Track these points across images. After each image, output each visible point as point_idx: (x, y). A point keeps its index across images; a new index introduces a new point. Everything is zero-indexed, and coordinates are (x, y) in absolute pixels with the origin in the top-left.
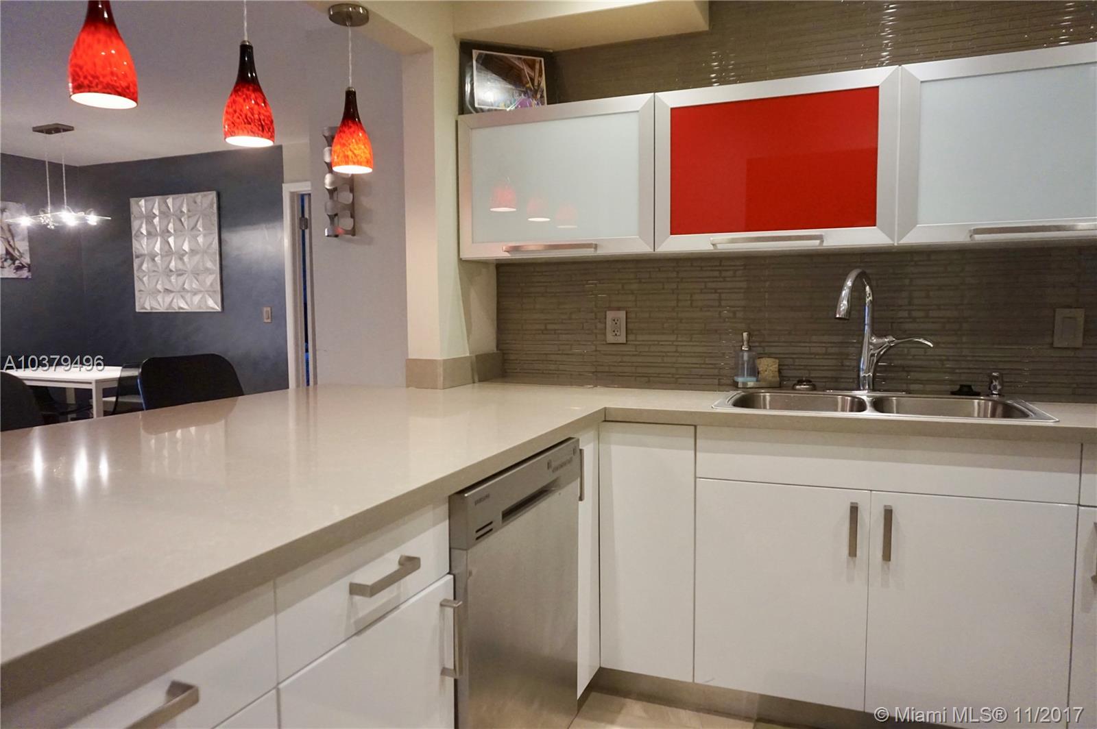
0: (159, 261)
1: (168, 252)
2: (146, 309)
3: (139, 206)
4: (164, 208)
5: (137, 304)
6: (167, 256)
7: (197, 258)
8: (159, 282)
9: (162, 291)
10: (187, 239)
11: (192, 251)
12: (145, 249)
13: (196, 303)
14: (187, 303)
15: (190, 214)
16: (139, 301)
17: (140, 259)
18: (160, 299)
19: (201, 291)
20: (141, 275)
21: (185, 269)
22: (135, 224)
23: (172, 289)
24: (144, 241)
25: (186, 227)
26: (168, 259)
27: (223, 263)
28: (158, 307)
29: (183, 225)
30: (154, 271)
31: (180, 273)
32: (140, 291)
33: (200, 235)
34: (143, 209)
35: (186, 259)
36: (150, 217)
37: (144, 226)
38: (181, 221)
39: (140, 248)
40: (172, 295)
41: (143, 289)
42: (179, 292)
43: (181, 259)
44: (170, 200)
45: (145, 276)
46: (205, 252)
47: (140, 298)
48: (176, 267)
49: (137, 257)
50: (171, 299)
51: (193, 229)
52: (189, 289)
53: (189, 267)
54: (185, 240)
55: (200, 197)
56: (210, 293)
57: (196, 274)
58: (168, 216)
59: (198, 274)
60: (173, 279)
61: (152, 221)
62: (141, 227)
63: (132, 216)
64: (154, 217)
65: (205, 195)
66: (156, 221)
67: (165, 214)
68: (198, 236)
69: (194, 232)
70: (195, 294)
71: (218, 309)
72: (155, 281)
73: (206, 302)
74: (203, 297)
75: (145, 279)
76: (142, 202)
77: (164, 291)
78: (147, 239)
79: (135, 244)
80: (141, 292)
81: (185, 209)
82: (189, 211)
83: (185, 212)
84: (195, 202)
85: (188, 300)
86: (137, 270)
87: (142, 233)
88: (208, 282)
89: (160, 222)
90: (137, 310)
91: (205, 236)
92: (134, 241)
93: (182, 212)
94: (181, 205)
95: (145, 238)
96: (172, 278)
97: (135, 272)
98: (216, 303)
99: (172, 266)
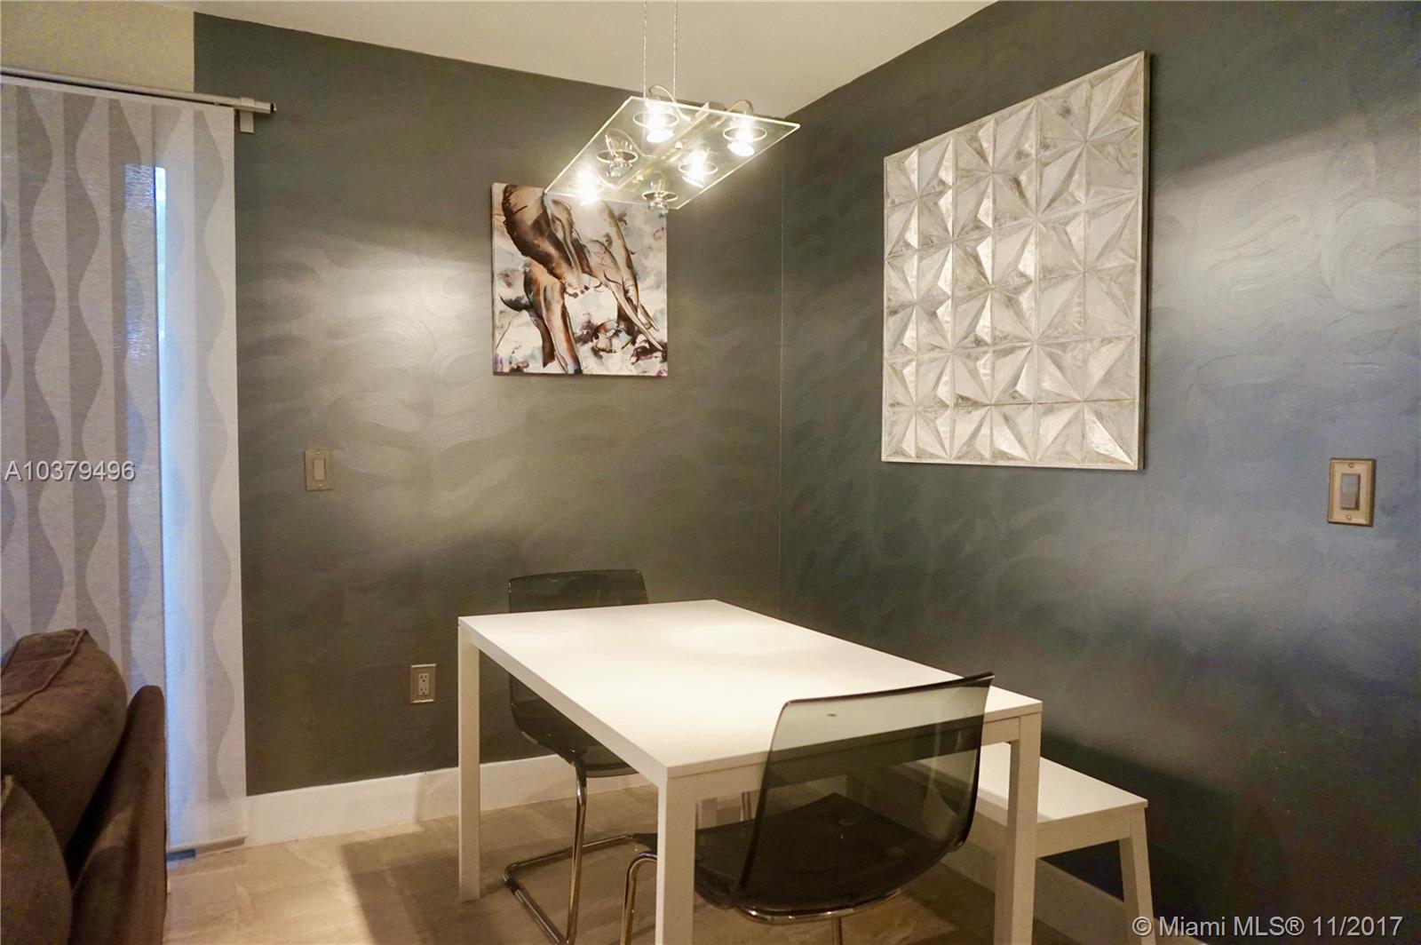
0: (948, 318)
1: (973, 287)
2: (904, 455)
3: (906, 173)
4: (969, 158)
5: (885, 439)
6: (970, 298)
7: (1061, 294)
8: (945, 378)
9: (951, 402)
11: (1047, 272)
13: (1050, 439)
14: (1020, 440)
16: (891, 433)
17: (899, 316)
18: (944, 429)
19: (1069, 402)
20: (900, 360)
21: (1020, 332)
22: (893, 222)
23: (979, 397)
24: (912, 266)
25: (1033, 201)
26: (974, 305)
27: (1156, 302)
28: (936, 450)
29: (1022, 194)
30: (933, 347)
31: (1004, 347)
32: (895, 404)
33: (1077, 215)
34: (914, 178)
35: (1025, 300)
36: (928, 199)
37: (914, 223)
38: (1018, 183)
39: (900, 285)
40: (977, 414)
41: (903, 401)
42: (999, 405)
43: (1011, 302)
44: (987, 131)
45: (909, 363)
46: (1091, 271)
47: (893, 424)
48: (993, 328)
49: (894, 312)
50: (972, 428)
51: (1054, 200)
52: (1030, 398)
53: (1035, 325)
54: (1026, 243)
55: (1084, 88)
56: (1104, 409)
57: (1055, 347)
58: (978, 180)
59: (1063, 346)
60: (983, 366)
61: (936, 204)
62: (905, 228)
63: (887, 203)
64: (941, 193)
65: (1104, 78)
66: (946, 202)
67: (971, 175)
68: (1069, 221)
69: (1060, 211)
70: (1050, 409)
71: (1132, 463)
72: (933, 376)
73: (1084, 437)
74: (1077, 419)
75: (909, 372)
76: (913, 158)
77: (956, 405)
78: (921, 259)
79: (890, 277)
80: (896, 409)
81: (1031, 146)
86: (891, 351)
87: (908, 245)
88: (1097, 371)
89: (956, 202)
90: (884, 458)
92: (888, 271)
96: (980, 362)
97: (886, 355)
98: (1121, 441)
99: (984, 328)
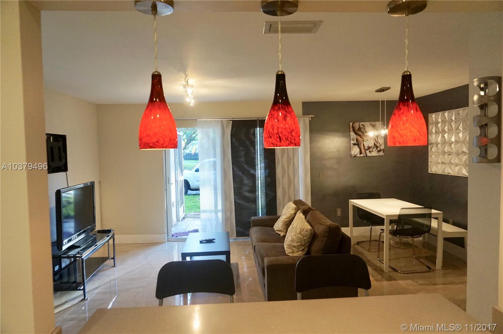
0: (440, 147)
1: (444, 142)
2: (433, 172)
3: (432, 118)
4: (443, 118)
5: (429, 169)
7: (459, 145)
8: (440, 158)
9: (441, 162)
10: (454, 135)
11: (456, 141)
12: (434, 140)
13: (457, 171)
15: (456, 120)
16: (430, 167)
18: (439, 167)
19: (460, 165)
21: (452, 151)
22: (430, 127)
23: (446, 163)
24: (434, 136)
25: (454, 128)
26: (444, 145)
28: (438, 171)
29: (452, 127)
30: (437, 152)
31: (449, 153)
32: (431, 162)
33: (461, 132)
34: (434, 119)
35: (453, 146)
36: (437, 123)
37: (434, 128)
38: (451, 124)
39: (432, 140)
40: (445, 165)
42: (449, 164)
44: (446, 114)
45: (433, 154)
46: (463, 142)
50: (444, 168)
51: (457, 129)
52: (453, 163)
53: (454, 150)
54: (453, 135)
55: (461, 110)
56: (464, 165)
59: (458, 155)
61: (438, 125)
62: (432, 128)
64: (439, 123)
65: (464, 109)
67: (444, 122)
68: (459, 133)
69: (458, 131)
70: (457, 166)
72: (437, 157)
73: (462, 171)
74: (461, 168)
75: (434, 156)
76: (434, 115)
81: (453, 118)
82: (455, 119)
83: (454, 119)
84: (459, 114)
85: (453, 169)
87: (433, 132)
88: (463, 160)
89: (441, 126)
90: (429, 172)
91: (463, 133)
93: (452, 120)
94: (452, 116)
95: (434, 134)
96: (445, 156)
98: (466, 171)
99: (446, 150)
